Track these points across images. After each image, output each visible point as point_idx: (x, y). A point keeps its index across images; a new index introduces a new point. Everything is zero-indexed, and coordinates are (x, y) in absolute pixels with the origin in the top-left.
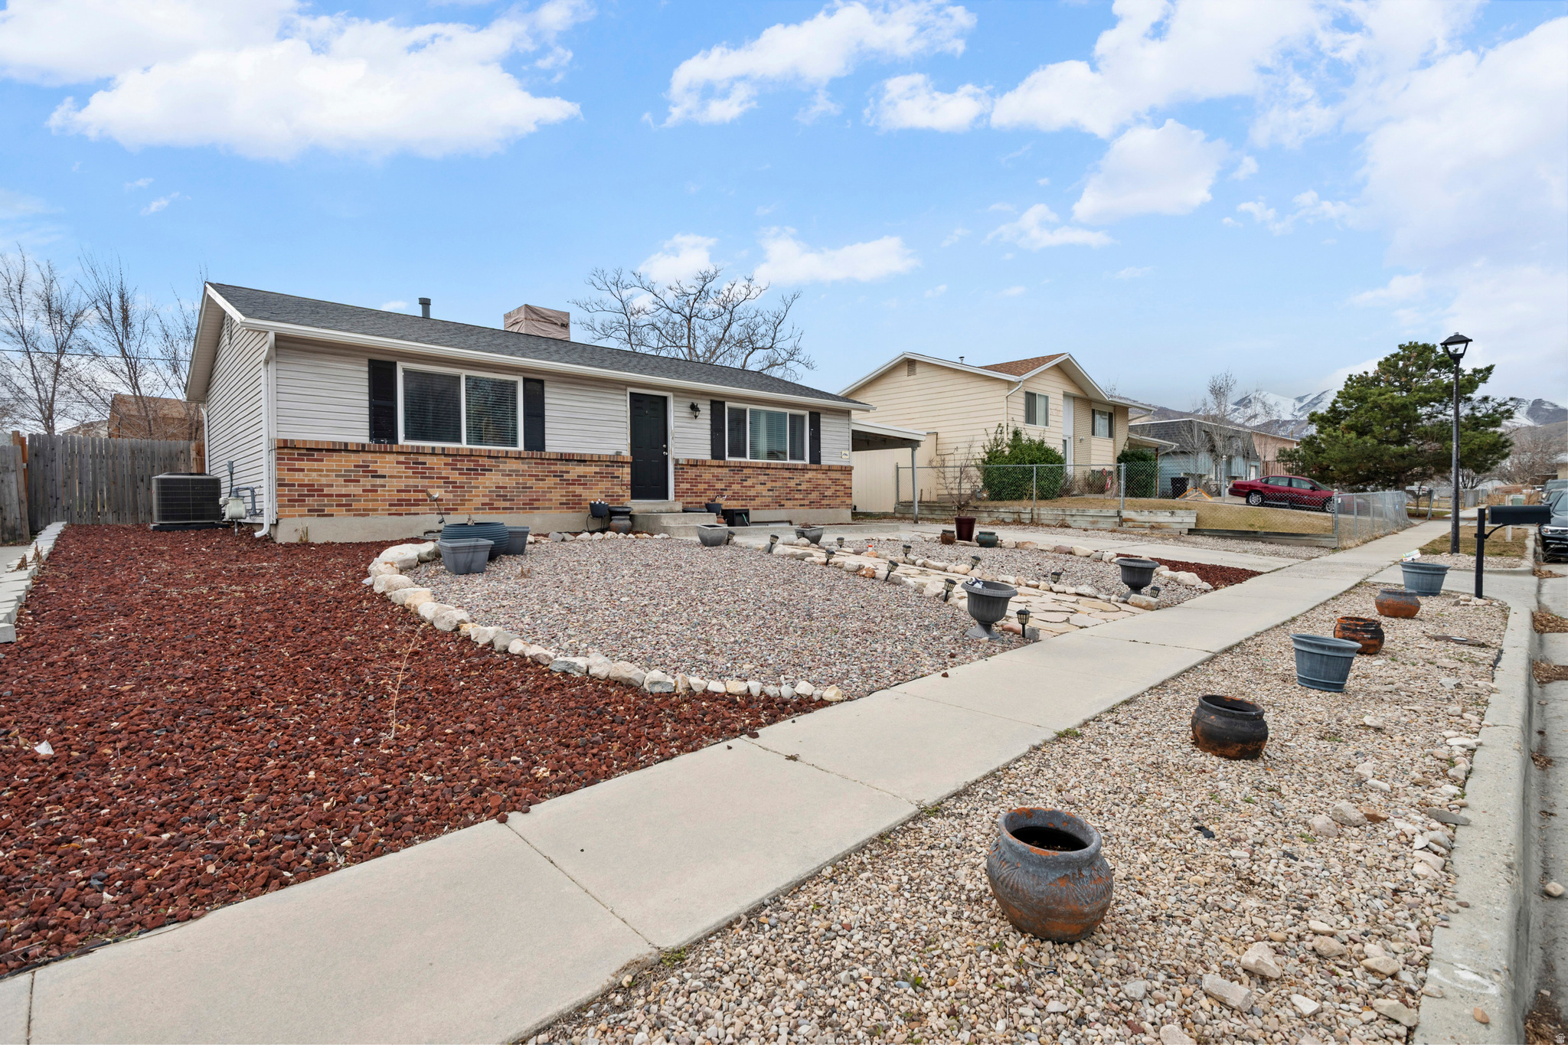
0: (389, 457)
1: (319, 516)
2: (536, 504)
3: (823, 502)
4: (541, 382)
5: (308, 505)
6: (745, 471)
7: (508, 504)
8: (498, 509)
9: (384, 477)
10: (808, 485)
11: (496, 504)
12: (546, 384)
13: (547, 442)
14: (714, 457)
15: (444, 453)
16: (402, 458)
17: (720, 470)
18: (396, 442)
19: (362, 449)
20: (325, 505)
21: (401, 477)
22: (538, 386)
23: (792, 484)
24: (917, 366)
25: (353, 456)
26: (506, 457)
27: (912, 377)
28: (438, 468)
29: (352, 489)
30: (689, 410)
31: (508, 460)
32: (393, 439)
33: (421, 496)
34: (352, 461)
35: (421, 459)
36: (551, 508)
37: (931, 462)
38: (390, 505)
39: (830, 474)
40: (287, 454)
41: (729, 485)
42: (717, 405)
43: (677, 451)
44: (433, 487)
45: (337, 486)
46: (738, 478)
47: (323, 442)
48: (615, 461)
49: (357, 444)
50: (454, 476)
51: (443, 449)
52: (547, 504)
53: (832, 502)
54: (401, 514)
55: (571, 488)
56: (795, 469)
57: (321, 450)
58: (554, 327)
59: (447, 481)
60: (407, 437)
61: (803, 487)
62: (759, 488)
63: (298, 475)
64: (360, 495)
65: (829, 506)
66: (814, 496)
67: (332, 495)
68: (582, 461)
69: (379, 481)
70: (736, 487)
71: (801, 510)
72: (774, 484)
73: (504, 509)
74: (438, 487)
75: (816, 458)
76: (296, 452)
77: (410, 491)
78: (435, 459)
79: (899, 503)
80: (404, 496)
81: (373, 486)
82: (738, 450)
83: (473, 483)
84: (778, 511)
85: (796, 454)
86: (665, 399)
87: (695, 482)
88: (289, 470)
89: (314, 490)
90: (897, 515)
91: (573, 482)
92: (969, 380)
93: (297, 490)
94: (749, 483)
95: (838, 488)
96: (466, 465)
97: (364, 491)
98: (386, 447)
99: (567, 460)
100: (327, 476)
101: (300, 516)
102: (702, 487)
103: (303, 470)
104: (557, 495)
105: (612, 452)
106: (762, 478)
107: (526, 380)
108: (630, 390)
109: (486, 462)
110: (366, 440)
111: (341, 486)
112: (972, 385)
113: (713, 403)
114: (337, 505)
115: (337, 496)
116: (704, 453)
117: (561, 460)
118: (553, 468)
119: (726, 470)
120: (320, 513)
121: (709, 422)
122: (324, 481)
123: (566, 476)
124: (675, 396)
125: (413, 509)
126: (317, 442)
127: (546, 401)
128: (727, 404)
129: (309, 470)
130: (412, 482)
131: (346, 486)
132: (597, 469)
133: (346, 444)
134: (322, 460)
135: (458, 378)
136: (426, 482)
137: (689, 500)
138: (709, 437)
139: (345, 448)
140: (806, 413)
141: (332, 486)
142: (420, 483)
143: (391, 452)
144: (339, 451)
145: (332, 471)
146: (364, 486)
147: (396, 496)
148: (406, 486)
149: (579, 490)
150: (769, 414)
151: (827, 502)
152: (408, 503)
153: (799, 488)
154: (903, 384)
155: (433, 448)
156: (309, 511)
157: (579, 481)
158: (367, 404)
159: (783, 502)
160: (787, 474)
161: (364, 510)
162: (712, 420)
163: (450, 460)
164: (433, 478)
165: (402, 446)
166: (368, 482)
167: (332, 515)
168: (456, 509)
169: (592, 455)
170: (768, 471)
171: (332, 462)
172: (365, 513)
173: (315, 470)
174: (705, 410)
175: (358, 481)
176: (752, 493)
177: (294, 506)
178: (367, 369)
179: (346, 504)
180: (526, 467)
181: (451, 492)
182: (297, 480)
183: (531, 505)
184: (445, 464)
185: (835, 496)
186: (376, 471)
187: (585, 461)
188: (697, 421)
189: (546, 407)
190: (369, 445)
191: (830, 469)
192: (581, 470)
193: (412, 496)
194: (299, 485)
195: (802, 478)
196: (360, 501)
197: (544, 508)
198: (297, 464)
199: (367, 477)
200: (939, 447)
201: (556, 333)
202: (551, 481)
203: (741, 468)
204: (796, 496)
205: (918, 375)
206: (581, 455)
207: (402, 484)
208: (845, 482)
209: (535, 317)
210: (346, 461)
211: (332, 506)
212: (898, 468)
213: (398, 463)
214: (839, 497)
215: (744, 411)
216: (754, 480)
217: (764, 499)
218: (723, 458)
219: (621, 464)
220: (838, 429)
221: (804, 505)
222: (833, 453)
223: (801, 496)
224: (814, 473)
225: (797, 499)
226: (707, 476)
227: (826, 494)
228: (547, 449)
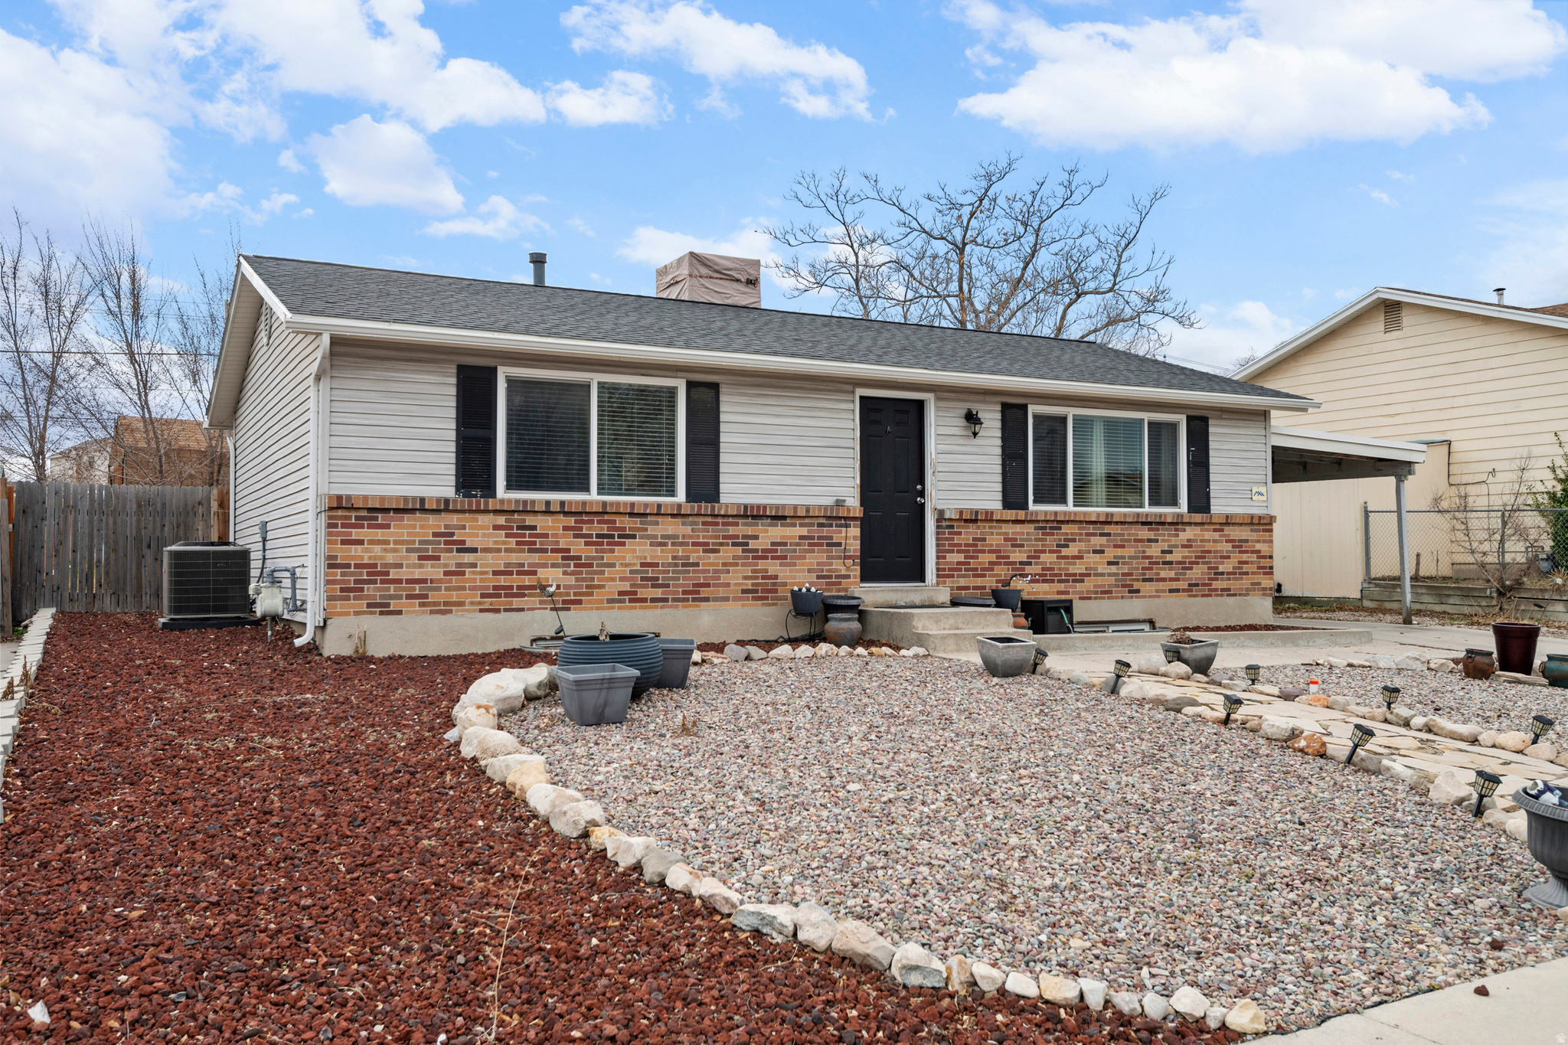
0: (482, 520)
1: (381, 613)
2: (704, 592)
3: (1216, 584)
4: (715, 387)
5: (368, 597)
6: (1065, 528)
7: (658, 593)
8: (644, 600)
9: (474, 550)
10: (1186, 552)
11: (642, 593)
12: (723, 389)
13: (723, 488)
14: (1007, 504)
15: (564, 510)
16: (501, 520)
17: (1018, 528)
18: (493, 495)
19: (444, 507)
20: (391, 597)
21: (499, 550)
22: (707, 395)
23: (1154, 551)
24: (1404, 313)
25: (432, 519)
26: (658, 514)
27: (1395, 334)
28: (555, 535)
29: (431, 571)
30: (963, 422)
31: (660, 519)
32: (490, 489)
33: (527, 580)
34: (430, 527)
35: (529, 520)
36: (727, 599)
37: (1437, 500)
38: (483, 596)
39: (1228, 530)
40: (340, 518)
41: (1035, 555)
42: (1013, 412)
43: (942, 495)
44: (545, 566)
45: (408, 566)
46: (1051, 541)
47: (391, 498)
48: (835, 517)
49: (438, 500)
50: (578, 547)
51: (562, 503)
52: (721, 592)
53: (1233, 585)
54: (497, 611)
55: (761, 564)
56: (1159, 523)
57: (387, 510)
58: (736, 285)
59: (567, 555)
60: (510, 486)
61: (1176, 556)
62: (1091, 559)
63: (356, 550)
64: (440, 581)
65: (1227, 592)
66: (1198, 572)
67: (400, 581)
68: (779, 517)
69: (467, 558)
70: (1047, 558)
71: (1173, 599)
72: (1119, 552)
73: (653, 600)
74: (554, 566)
75: (1200, 501)
76: (353, 514)
77: (511, 573)
78: (549, 520)
79: (1370, 580)
80: (503, 581)
81: (459, 565)
82: (1052, 491)
83: (607, 558)
84: (1127, 602)
85: (1162, 493)
86: (920, 405)
87: (973, 549)
88: (343, 542)
89: (376, 573)
90: (1367, 603)
91: (764, 554)
92: (1517, 337)
93: (352, 574)
94: (1072, 550)
95: (1245, 557)
96: (596, 528)
97: (446, 573)
98: (478, 503)
99: (754, 517)
100: (395, 550)
101: (357, 613)
102: (985, 558)
103: (361, 542)
104: (737, 578)
105: (829, 501)
106: (1097, 541)
107: (690, 385)
108: (862, 392)
109: (626, 522)
110: (449, 492)
111: (414, 566)
112: (1522, 347)
113: (1005, 407)
114: (409, 597)
115: (409, 581)
116: (990, 498)
117: (745, 516)
118: (732, 531)
119: (1029, 528)
120: (383, 608)
121: (999, 442)
122: (390, 558)
123: (752, 545)
124: (938, 399)
125: (516, 602)
126: (382, 498)
127: (723, 417)
128: (1033, 409)
129: (371, 542)
130: (515, 558)
131: (421, 566)
132: (804, 531)
133: (422, 500)
134: (388, 527)
135: (587, 387)
136: (536, 558)
137: (962, 582)
138: (999, 469)
139: (418, 507)
140: (1181, 419)
141: (400, 566)
142: (528, 558)
143: (486, 511)
144: (413, 511)
145: (402, 542)
146: (446, 565)
147: (493, 581)
148: (507, 565)
149: (773, 567)
150: (1110, 424)
151: (1224, 585)
152: (509, 592)
153: (1169, 557)
154: (1375, 348)
155: (548, 503)
156: (369, 605)
157: (775, 551)
158: (453, 435)
159: (1136, 585)
160: (1144, 533)
161: (446, 604)
162: (1003, 438)
163: (571, 521)
164: (545, 551)
165: (502, 501)
166: (451, 560)
167: (400, 613)
168: (580, 602)
169: (795, 507)
170: (1107, 529)
171: (405, 529)
172: (444, 609)
173: (379, 542)
174: (992, 420)
175: (438, 558)
176: (1078, 568)
177: (348, 599)
178: (454, 380)
179: (421, 594)
180: (688, 530)
181: (573, 573)
182: (353, 558)
183: (695, 595)
184: (565, 528)
185: (1239, 573)
186: (463, 542)
187: (784, 518)
188: (977, 441)
189: (723, 427)
190: (455, 501)
191: (1228, 521)
192: (777, 532)
193: (515, 581)
194: (357, 566)
195: (1174, 541)
196: (439, 589)
197: (716, 599)
198: (355, 534)
199: (451, 551)
200: (1454, 469)
201: (738, 296)
202: (728, 553)
203: (1058, 523)
204: (1163, 574)
205: (1407, 331)
206: (777, 507)
207: (499, 561)
208: (1258, 546)
209: (704, 271)
210: (422, 527)
211: (400, 597)
212: (1367, 513)
213: (496, 527)
214: (1247, 573)
215: (1063, 420)
216: (1082, 546)
217: (1100, 580)
218: (1025, 507)
219: (846, 520)
220: (1243, 447)
221: (1178, 591)
222: (1235, 491)
223: (1172, 574)
224: (1197, 530)
225: (1163, 580)
226: (995, 539)
227: (1221, 569)
228: (723, 499)
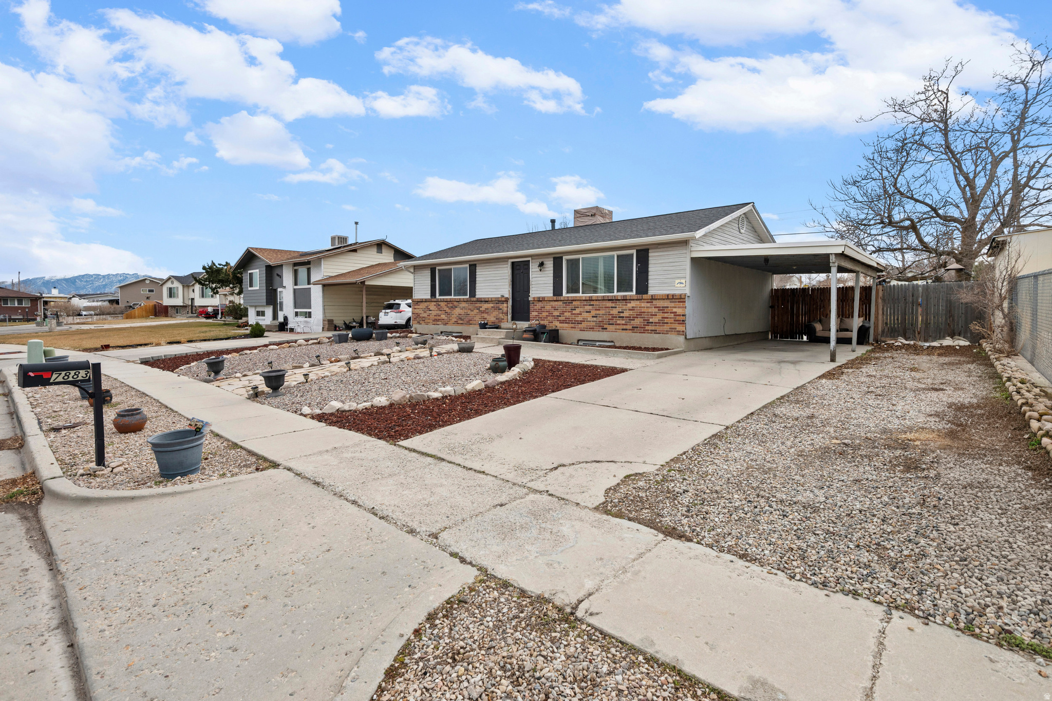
0: (433, 303)
2: (471, 322)
3: (647, 328)
4: (475, 265)
6: (574, 303)
7: (461, 322)
10: (631, 312)
12: (477, 266)
13: (476, 293)
14: (554, 295)
16: (435, 303)
17: (556, 303)
19: (426, 301)
21: (434, 311)
22: (474, 267)
23: (615, 312)
30: (538, 267)
31: (463, 302)
32: (435, 296)
33: (439, 318)
34: (425, 305)
38: (433, 321)
39: (655, 302)
41: (563, 313)
42: (557, 260)
43: (535, 292)
46: (569, 308)
48: (502, 301)
50: (447, 310)
53: (658, 328)
54: (435, 325)
57: (419, 302)
60: (440, 295)
61: (626, 314)
62: (585, 315)
65: (655, 332)
66: (637, 322)
69: (430, 312)
71: (624, 333)
72: (598, 312)
75: (643, 288)
76: (415, 303)
77: (437, 316)
82: (573, 289)
84: (601, 333)
85: (623, 287)
86: (528, 262)
87: (541, 311)
88: (414, 309)
94: (577, 311)
95: (666, 315)
96: (450, 305)
98: (433, 299)
101: (416, 324)
102: (545, 314)
103: (416, 309)
105: (500, 296)
106: (588, 308)
107: (470, 265)
108: (512, 260)
109: (455, 303)
110: (429, 297)
113: (555, 259)
115: (422, 317)
116: (548, 293)
118: (476, 305)
119: (560, 303)
120: (419, 323)
121: (552, 272)
122: (420, 312)
124: (533, 258)
125: (438, 323)
127: (477, 274)
128: (565, 258)
130: (437, 312)
131: (424, 314)
132: (492, 305)
135: (452, 270)
138: (552, 282)
140: (636, 252)
141: (421, 314)
142: (439, 312)
145: (421, 309)
147: (434, 318)
148: (436, 314)
149: (485, 316)
150: (605, 258)
151: (653, 328)
153: (622, 315)
156: (417, 322)
157: (486, 311)
158: (430, 284)
159: (605, 326)
160: (610, 304)
161: (427, 322)
162: (554, 270)
168: (448, 323)
169: (490, 298)
170: (592, 303)
171: (422, 306)
172: (428, 324)
173: (418, 309)
174: (549, 264)
176: (579, 318)
178: (430, 272)
181: (446, 316)
182: (415, 312)
185: (662, 322)
187: (488, 301)
189: (477, 276)
191: (653, 298)
192: (486, 306)
193: (437, 318)
195: (624, 307)
196: (426, 319)
198: (415, 307)
199: (428, 310)
204: (618, 322)
208: (674, 310)
211: (421, 321)
213: (434, 305)
214: (667, 323)
215: (579, 260)
216: (582, 310)
217: (589, 324)
218: (561, 295)
219: (502, 302)
220: (671, 260)
221: (626, 330)
222: (666, 283)
223: (623, 322)
224: (638, 303)
225: (619, 324)
226: (548, 307)
227: (651, 320)
228: (477, 297)
